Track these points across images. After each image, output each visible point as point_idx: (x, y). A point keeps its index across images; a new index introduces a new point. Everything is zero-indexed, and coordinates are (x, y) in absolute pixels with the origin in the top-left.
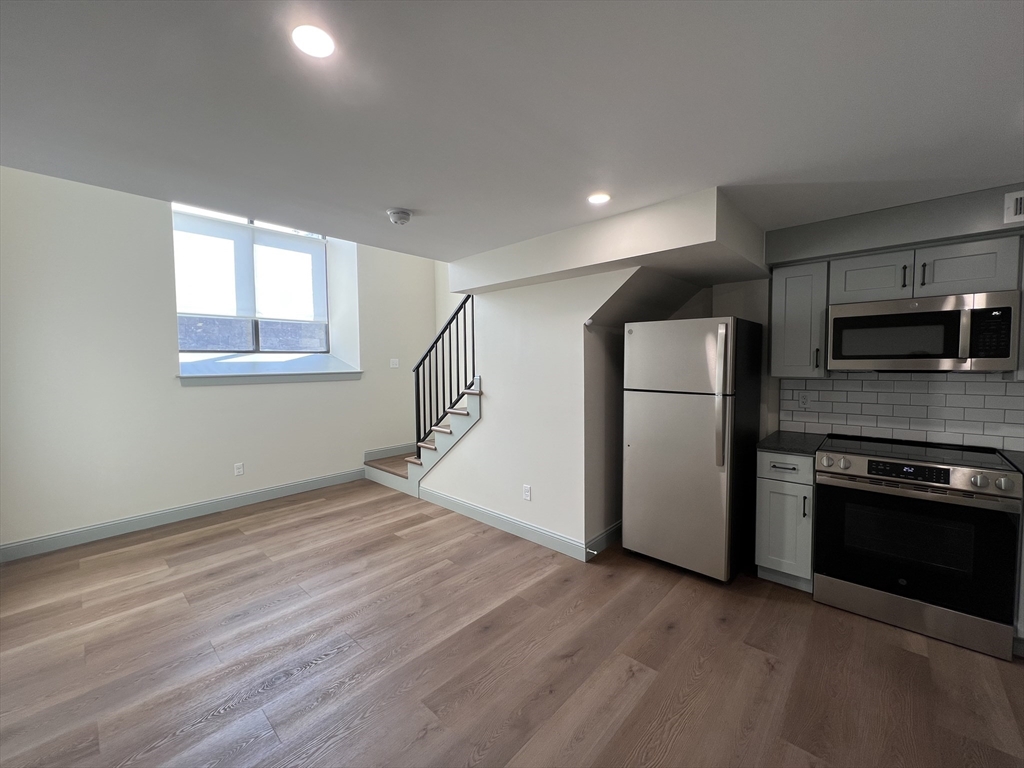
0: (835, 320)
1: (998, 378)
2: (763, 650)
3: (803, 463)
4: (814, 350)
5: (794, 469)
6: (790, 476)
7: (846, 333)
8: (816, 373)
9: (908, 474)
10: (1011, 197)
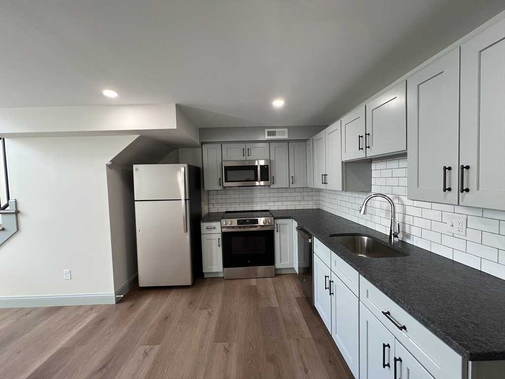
0: (225, 167)
1: (268, 187)
2: (206, 309)
3: (217, 225)
4: (219, 179)
5: (214, 228)
6: (213, 231)
7: (229, 172)
8: (220, 188)
9: (248, 223)
10: (266, 130)
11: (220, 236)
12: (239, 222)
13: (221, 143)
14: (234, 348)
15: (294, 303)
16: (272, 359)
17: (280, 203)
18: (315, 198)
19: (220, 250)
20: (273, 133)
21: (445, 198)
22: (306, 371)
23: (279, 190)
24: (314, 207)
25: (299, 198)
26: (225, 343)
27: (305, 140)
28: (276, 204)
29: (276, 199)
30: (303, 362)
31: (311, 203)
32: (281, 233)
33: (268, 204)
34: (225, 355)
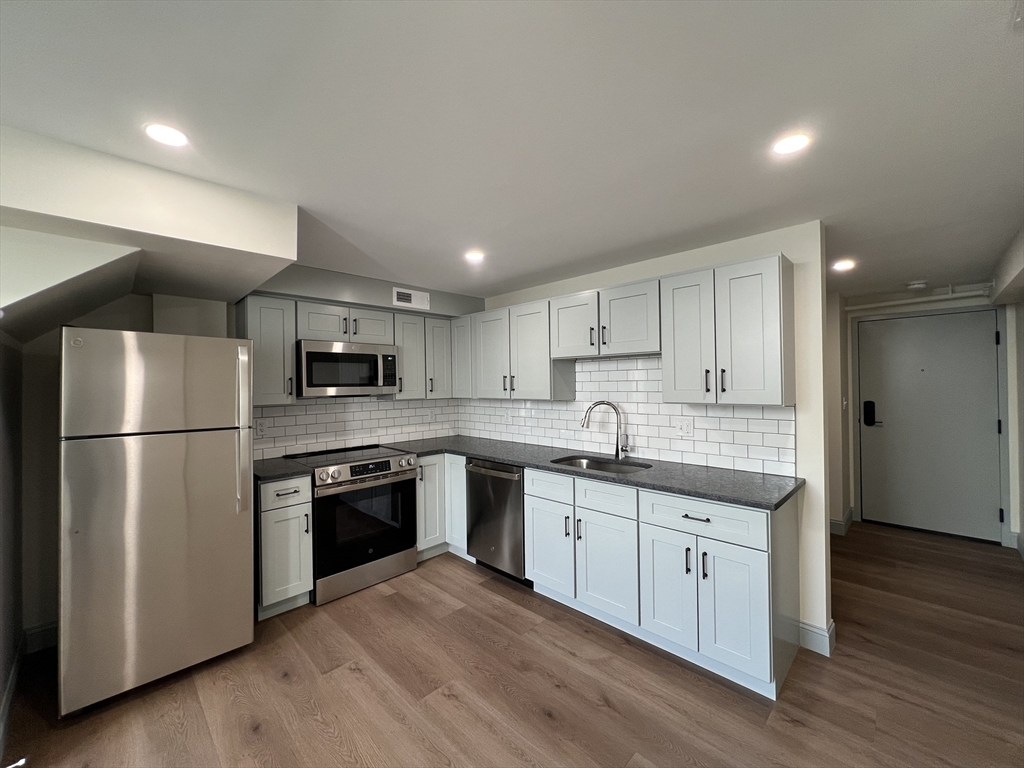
0: (307, 353)
1: (374, 399)
2: (338, 666)
3: (303, 483)
4: (287, 379)
5: (296, 492)
6: (292, 500)
7: (315, 365)
8: (290, 400)
9: (372, 470)
10: (395, 290)
11: (308, 509)
12: (354, 471)
13: (297, 299)
14: (459, 686)
15: (483, 591)
16: (525, 667)
17: (397, 430)
18: (453, 417)
19: (308, 539)
20: (405, 298)
21: (704, 398)
22: (574, 655)
23: (411, 405)
24: (452, 434)
25: (429, 419)
26: (440, 690)
27: (449, 318)
28: (391, 431)
29: (390, 422)
30: (561, 648)
31: (446, 426)
32: (427, 484)
33: (376, 432)
34: (457, 703)
